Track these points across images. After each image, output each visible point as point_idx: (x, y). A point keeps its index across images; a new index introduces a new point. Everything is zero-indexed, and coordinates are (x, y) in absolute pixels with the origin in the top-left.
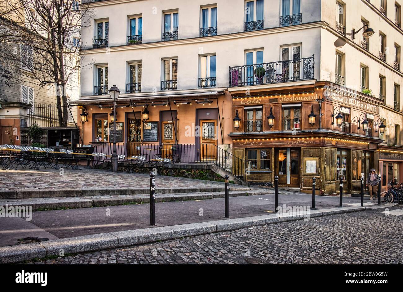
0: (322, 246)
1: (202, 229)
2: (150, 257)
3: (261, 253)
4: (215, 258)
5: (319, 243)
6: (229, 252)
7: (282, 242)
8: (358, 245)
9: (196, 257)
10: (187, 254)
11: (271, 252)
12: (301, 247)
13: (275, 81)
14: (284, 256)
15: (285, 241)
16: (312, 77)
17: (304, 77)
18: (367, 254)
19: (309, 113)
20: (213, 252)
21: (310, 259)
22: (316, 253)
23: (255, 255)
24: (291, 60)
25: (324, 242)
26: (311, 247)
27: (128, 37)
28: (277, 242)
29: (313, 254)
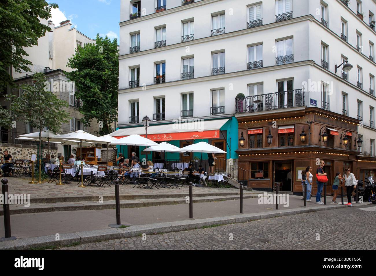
0: (312, 232)
1: (225, 221)
2: (195, 238)
3: (269, 236)
4: (238, 238)
5: (310, 230)
6: (247, 235)
7: (283, 229)
8: (339, 231)
9: (225, 238)
10: (219, 236)
11: (276, 235)
12: (297, 232)
13: (273, 108)
14: (286, 237)
15: (286, 228)
16: (303, 104)
17: (296, 104)
18: (346, 237)
19: (301, 132)
20: (236, 235)
21: (304, 239)
22: (308, 236)
23: (266, 237)
24: (286, 91)
25: (314, 229)
26: (305, 232)
27: (154, 78)
28: (280, 229)
29: (306, 237)
